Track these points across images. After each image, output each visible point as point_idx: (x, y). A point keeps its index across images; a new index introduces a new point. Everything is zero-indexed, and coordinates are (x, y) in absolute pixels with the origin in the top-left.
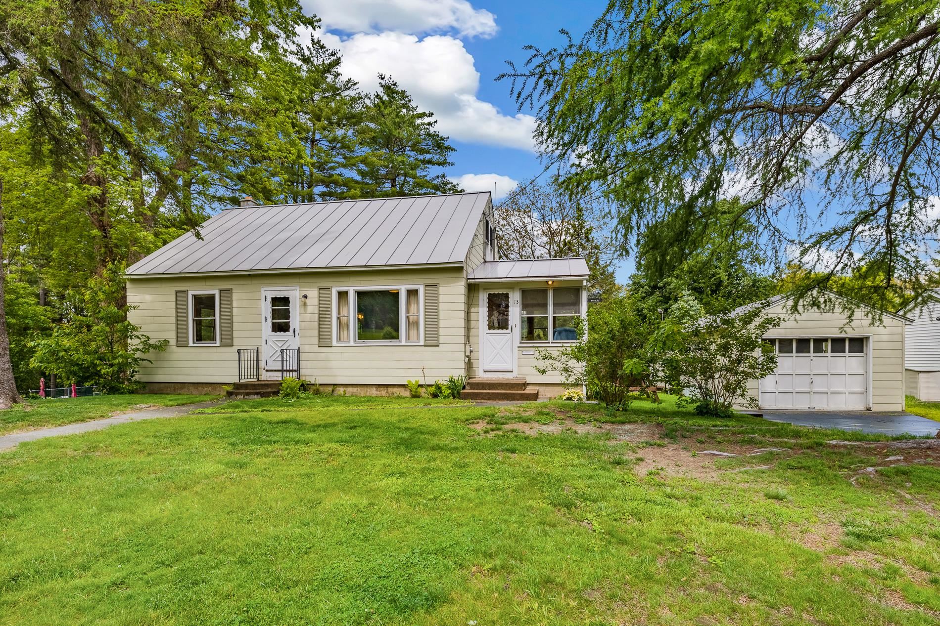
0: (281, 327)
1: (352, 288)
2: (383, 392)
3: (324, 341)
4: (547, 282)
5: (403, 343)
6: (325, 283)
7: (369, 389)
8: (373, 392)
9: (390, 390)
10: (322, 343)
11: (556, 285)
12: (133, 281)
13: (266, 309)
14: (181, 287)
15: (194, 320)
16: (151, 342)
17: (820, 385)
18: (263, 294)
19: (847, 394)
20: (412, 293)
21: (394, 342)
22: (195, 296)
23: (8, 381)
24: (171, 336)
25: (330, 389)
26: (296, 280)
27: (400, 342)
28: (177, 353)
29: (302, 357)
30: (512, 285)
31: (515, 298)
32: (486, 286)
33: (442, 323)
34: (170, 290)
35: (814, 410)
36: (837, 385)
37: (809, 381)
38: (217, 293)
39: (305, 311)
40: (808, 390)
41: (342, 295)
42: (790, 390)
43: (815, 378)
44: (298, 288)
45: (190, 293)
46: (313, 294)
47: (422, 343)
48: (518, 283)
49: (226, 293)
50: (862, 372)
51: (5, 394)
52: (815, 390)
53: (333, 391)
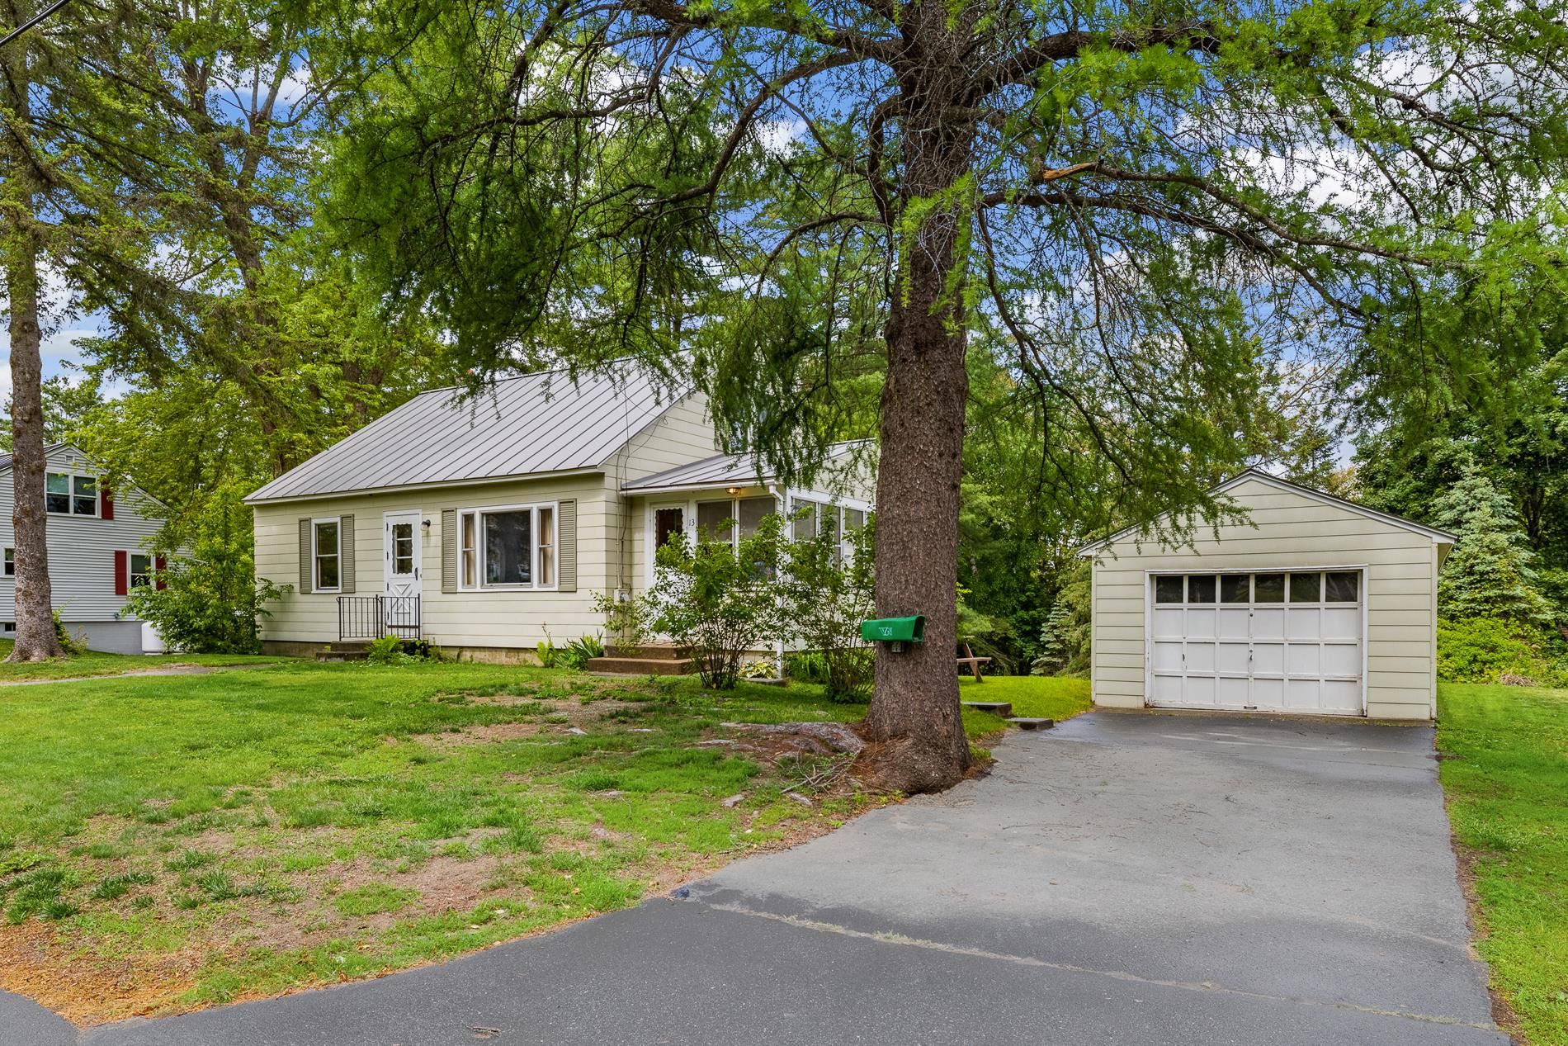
0: (404, 567)
1: (479, 507)
2: (514, 660)
3: (448, 587)
4: (727, 489)
5: (535, 588)
6: (448, 502)
7: (497, 654)
8: (502, 658)
9: (522, 656)
10: (448, 588)
11: (743, 494)
12: (262, 508)
13: (388, 541)
14: (304, 513)
15: (317, 558)
16: (274, 587)
17: (1267, 664)
18: (386, 520)
19: (1322, 681)
20: (546, 514)
21: (524, 587)
22: (318, 526)
23: (46, 632)
24: (294, 579)
25: (456, 653)
26: (418, 501)
27: (532, 586)
28: (302, 603)
29: (424, 607)
30: (684, 497)
31: (690, 516)
32: (655, 499)
33: (581, 558)
34: (293, 517)
35: (1255, 711)
36: (1303, 663)
37: (1247, 655)
38: (338, 520)
39: (428, 542)
40: (1243, 673)
41: (468, 519)
42: (1210, 672)
43: (1257, 650)
44: (419, 511)
45: (314, 522)
46: (436, 518)
47: (556, 588)
48: (694, 492)
49: (348, 519)
50: (1352, 639)
51: (41, 647)
52: (1258, 673)
53: (459, 656)
